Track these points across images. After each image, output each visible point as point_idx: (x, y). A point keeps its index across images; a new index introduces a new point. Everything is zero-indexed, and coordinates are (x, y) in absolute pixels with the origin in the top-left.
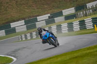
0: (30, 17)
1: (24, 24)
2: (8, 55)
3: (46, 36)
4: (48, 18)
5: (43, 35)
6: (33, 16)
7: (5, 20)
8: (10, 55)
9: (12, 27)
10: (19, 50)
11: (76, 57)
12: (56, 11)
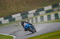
0: (24, 11)
1: (20, 15)
2: (10, 34)
3: (26, 26)
4: (35, 12)
5: (25, 26)
6: (26, 11)
7: (9, 13)
8: (12, 35)
9: (13, 17)
10: (17, 31)
11: (53, 36)
12: (40, 8)
